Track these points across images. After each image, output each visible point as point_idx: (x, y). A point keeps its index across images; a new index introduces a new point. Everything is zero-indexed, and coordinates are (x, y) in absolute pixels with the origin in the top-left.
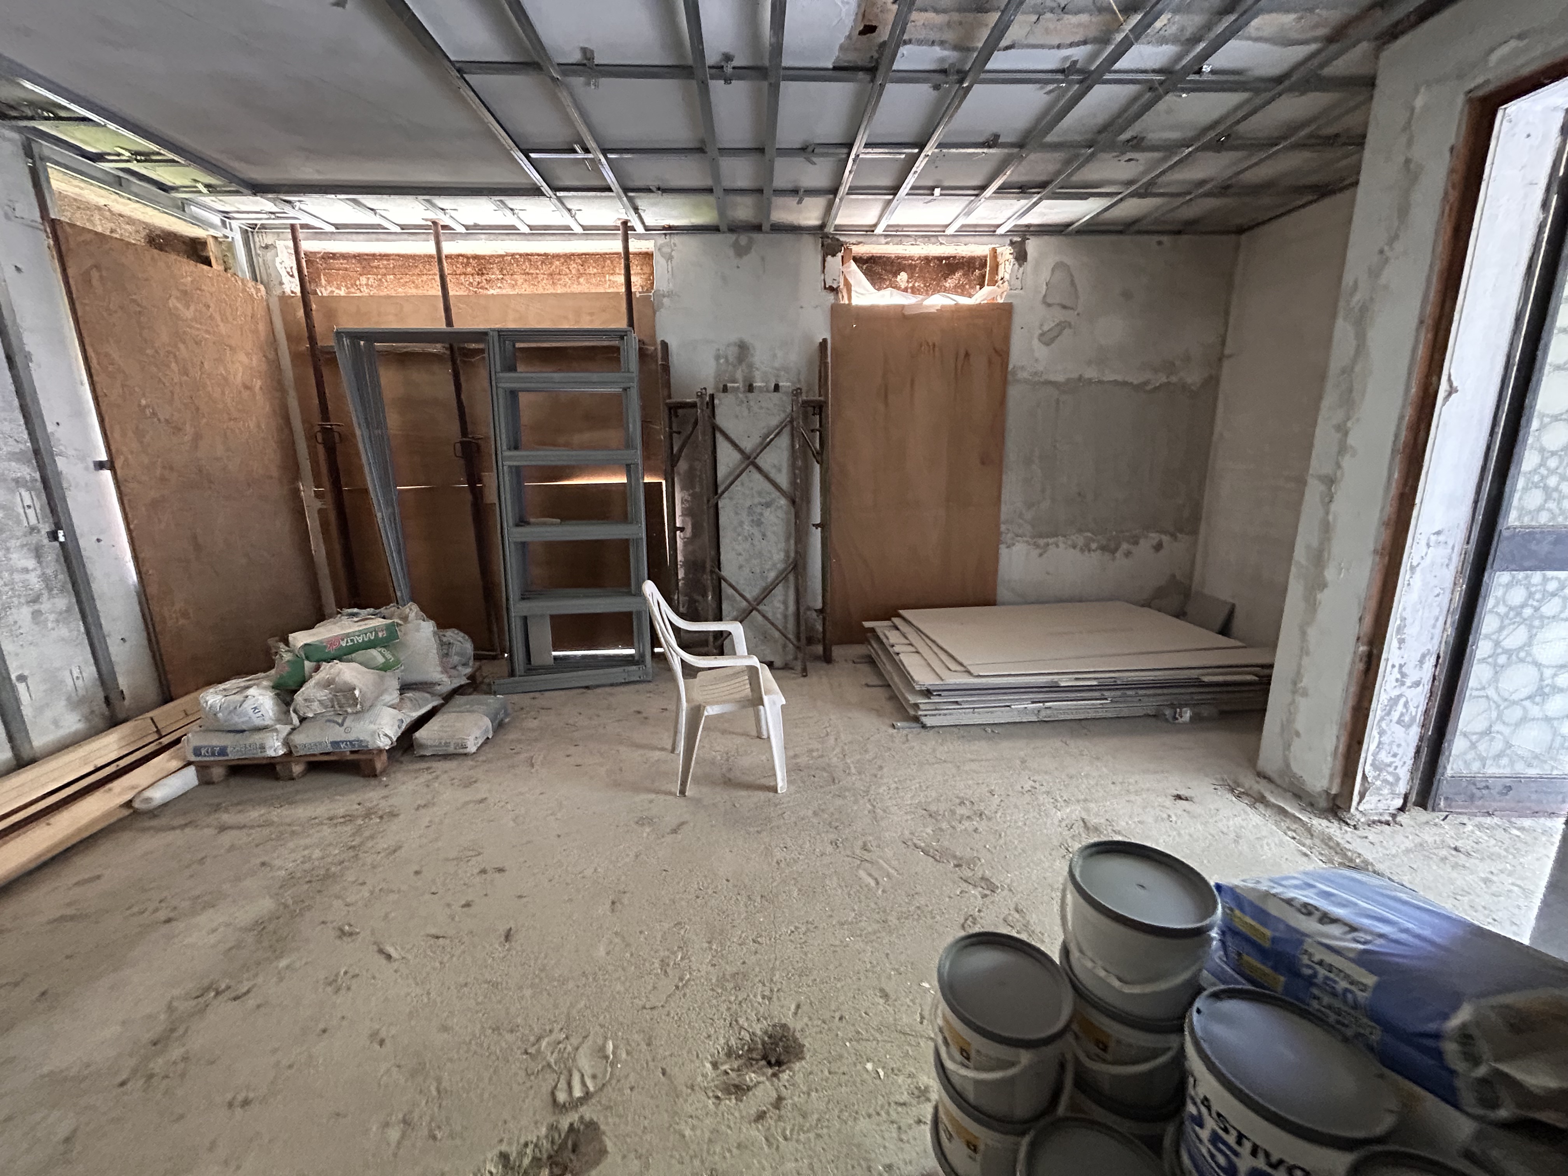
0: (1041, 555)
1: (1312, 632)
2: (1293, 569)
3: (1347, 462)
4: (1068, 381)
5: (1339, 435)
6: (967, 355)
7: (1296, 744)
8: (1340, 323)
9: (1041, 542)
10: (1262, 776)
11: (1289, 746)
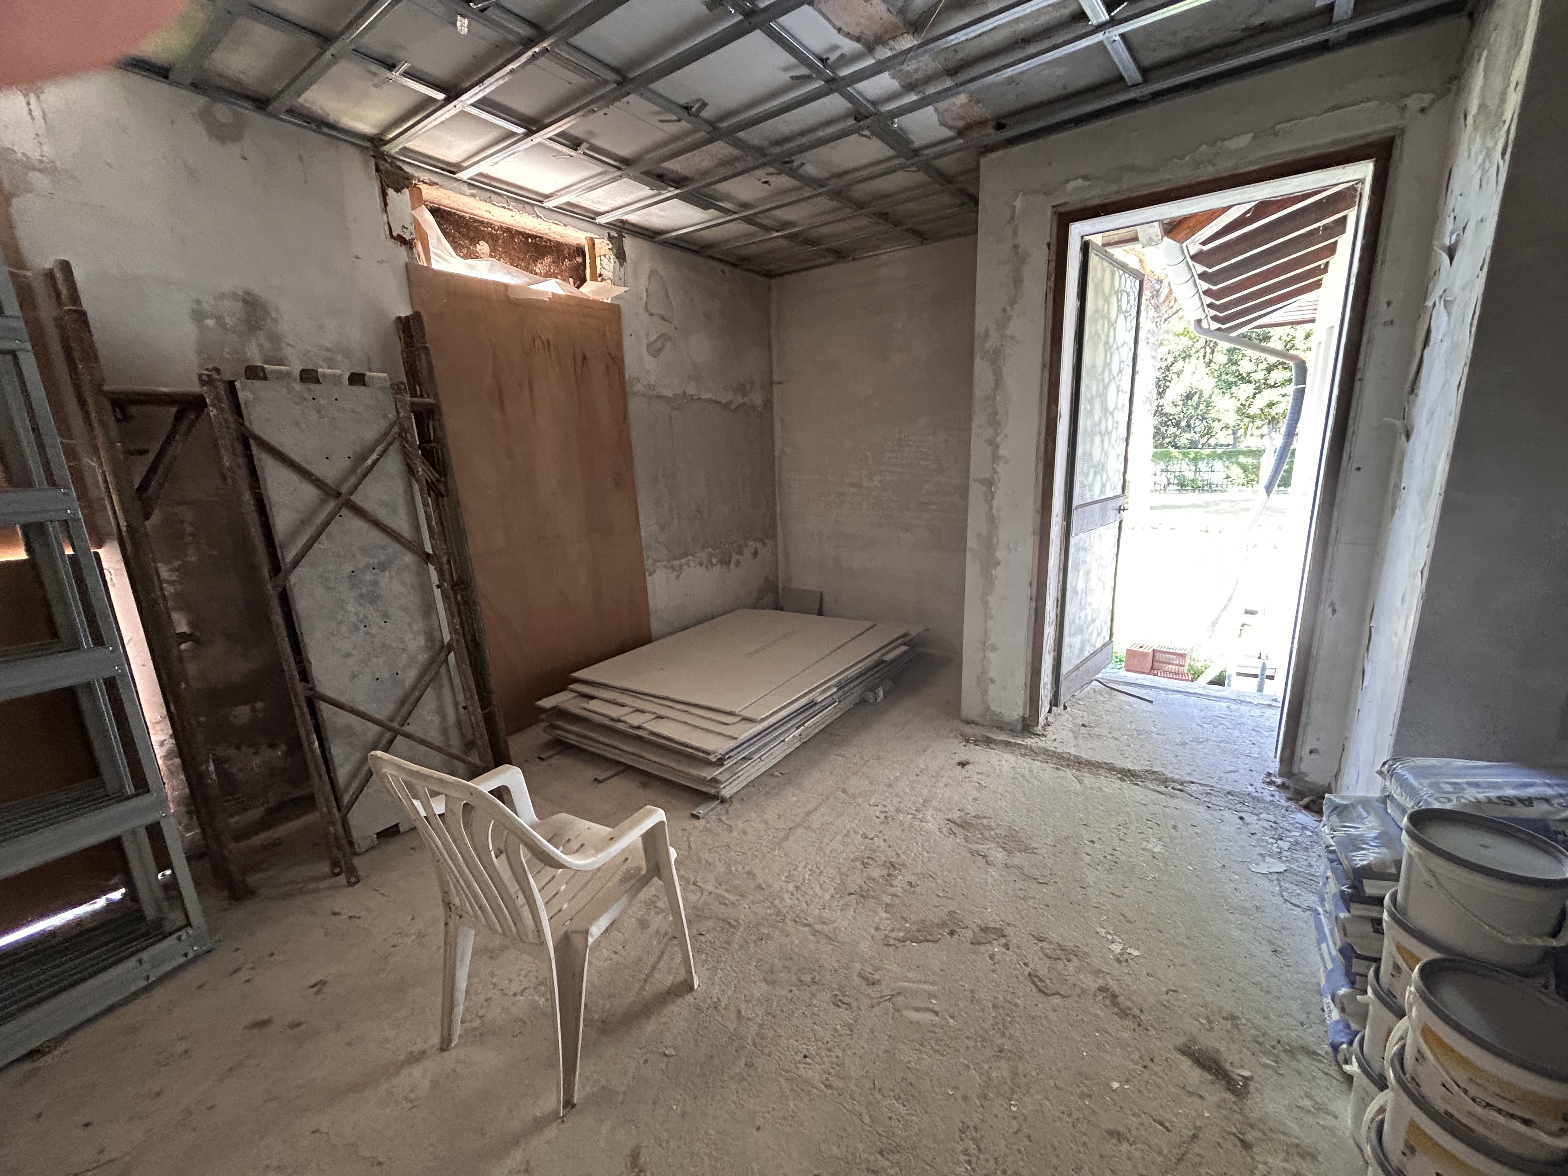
0: (678, 577)
1: (992, 601)
2: (968, 555)
3: (1001, 467)
4: (676, 395)
5: (991, 448)
6: (585, 358)
7: (992, 690)
8: (978, 361)
9: (676, 563)
10: (968, 722)
11: (987, 691)
